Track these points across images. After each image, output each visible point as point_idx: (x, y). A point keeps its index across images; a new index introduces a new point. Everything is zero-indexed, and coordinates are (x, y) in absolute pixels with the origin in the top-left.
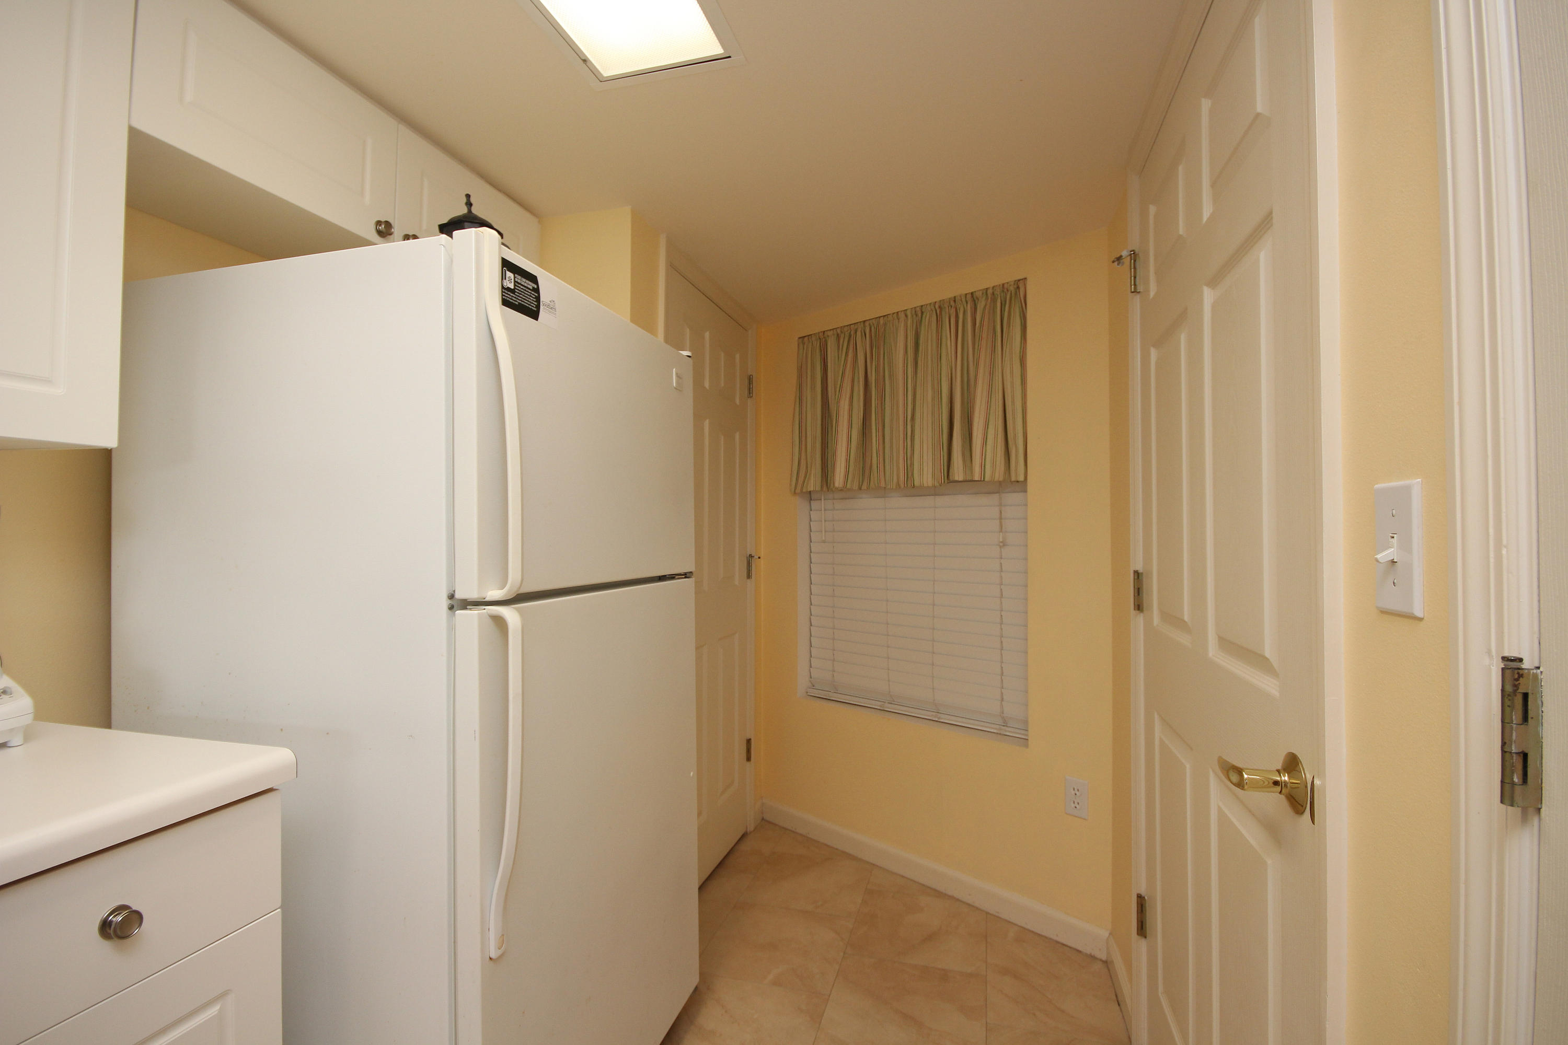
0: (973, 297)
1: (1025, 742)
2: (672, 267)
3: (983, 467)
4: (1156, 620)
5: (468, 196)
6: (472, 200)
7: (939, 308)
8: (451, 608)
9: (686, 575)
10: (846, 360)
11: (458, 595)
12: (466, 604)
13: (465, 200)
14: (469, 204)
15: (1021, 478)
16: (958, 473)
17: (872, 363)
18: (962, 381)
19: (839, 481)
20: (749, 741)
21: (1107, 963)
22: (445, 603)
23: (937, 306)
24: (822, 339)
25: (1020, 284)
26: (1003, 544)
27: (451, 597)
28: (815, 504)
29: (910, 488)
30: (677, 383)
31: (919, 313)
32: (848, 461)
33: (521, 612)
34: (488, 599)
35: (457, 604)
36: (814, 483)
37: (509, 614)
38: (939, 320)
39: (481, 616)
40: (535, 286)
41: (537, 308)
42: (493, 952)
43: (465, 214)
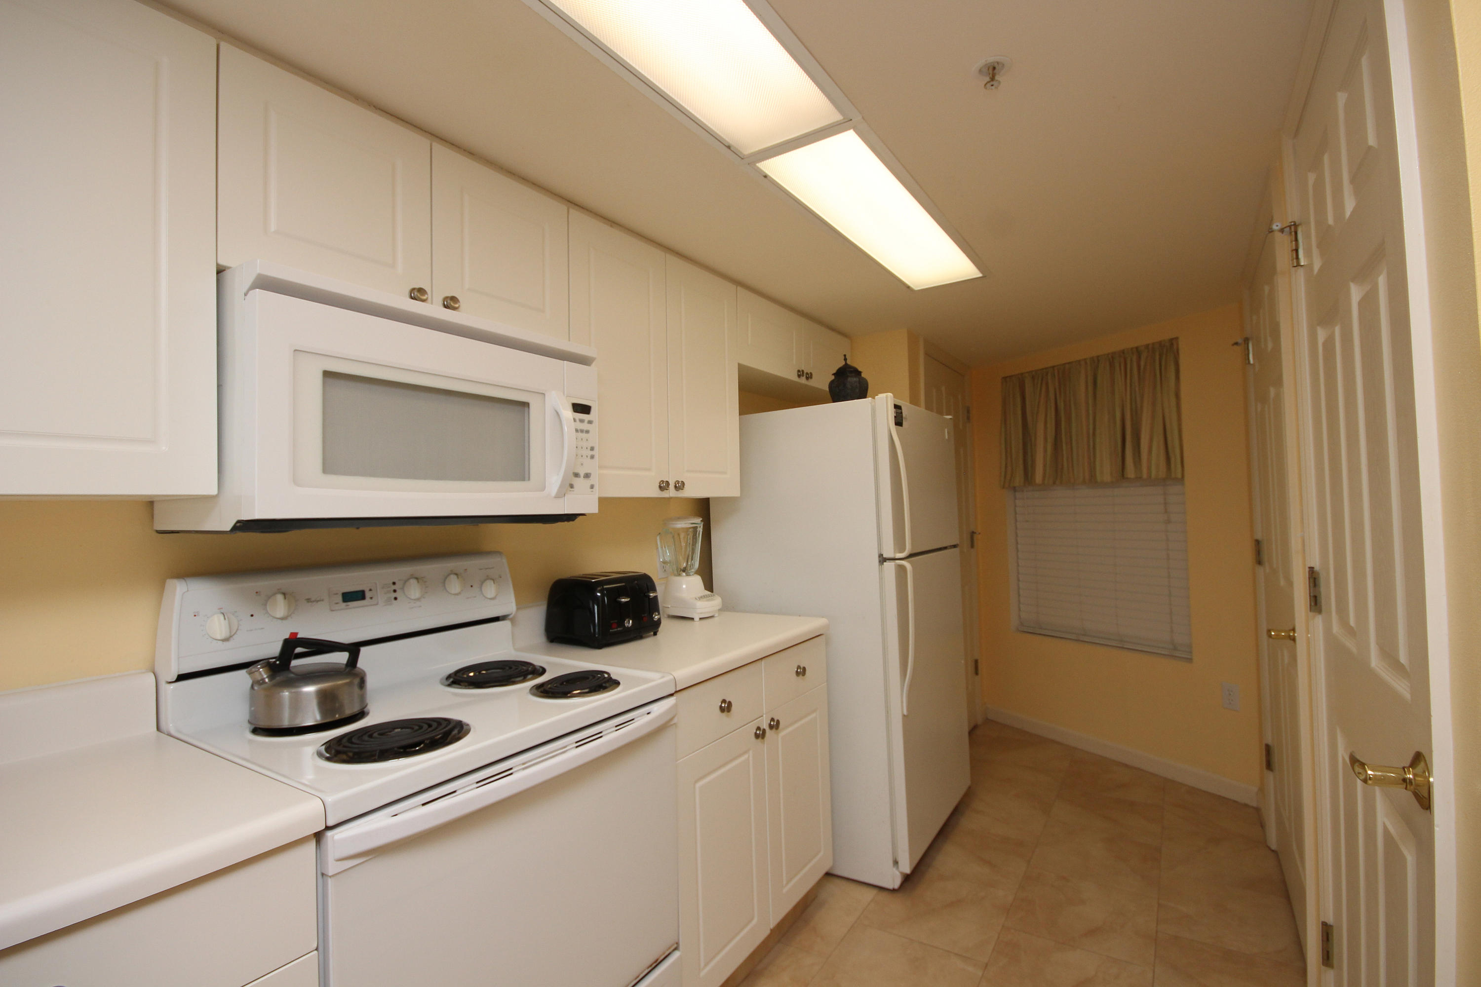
0: (1137, 351)
1: (1190, 660)
2: (927, 354)
3: (1149, 468)
4: (1268, 571)
5: (845, 356)
6: (847, 357)
7: (1111, 358)
8: (881, 562)
9: (955, 546)
10: (1041, 390)
11: (884, 556)
12: (886, 560)
13: (843, 358)
14: (845, 359)
15: (1179, 476)
16: (1130, 472)
17: (1060, 394)
18: (1131, 409)
19: (1038, 478)
20: (976, 662)
21: (1257, 810)
22: (877, 559)
23: (1110, 356)
24: (1021, 380)
25: (1173, 341)
26: (1168, 522)
27: (881, 555)
28: (1018, 495)
29: (1092, 481)
30: (948, 437)
31: (1096, 362)
32: (1045, 466)
33: (911, 563)
34: (897, 557)
35: (883, 560)
36: (1019, 480)
37: (907, 564)
38: (1112, 365)
39: (895, 565)
40: (900, 411)
41: (902, 420)
42: (905, 713)
43: (844, 366)
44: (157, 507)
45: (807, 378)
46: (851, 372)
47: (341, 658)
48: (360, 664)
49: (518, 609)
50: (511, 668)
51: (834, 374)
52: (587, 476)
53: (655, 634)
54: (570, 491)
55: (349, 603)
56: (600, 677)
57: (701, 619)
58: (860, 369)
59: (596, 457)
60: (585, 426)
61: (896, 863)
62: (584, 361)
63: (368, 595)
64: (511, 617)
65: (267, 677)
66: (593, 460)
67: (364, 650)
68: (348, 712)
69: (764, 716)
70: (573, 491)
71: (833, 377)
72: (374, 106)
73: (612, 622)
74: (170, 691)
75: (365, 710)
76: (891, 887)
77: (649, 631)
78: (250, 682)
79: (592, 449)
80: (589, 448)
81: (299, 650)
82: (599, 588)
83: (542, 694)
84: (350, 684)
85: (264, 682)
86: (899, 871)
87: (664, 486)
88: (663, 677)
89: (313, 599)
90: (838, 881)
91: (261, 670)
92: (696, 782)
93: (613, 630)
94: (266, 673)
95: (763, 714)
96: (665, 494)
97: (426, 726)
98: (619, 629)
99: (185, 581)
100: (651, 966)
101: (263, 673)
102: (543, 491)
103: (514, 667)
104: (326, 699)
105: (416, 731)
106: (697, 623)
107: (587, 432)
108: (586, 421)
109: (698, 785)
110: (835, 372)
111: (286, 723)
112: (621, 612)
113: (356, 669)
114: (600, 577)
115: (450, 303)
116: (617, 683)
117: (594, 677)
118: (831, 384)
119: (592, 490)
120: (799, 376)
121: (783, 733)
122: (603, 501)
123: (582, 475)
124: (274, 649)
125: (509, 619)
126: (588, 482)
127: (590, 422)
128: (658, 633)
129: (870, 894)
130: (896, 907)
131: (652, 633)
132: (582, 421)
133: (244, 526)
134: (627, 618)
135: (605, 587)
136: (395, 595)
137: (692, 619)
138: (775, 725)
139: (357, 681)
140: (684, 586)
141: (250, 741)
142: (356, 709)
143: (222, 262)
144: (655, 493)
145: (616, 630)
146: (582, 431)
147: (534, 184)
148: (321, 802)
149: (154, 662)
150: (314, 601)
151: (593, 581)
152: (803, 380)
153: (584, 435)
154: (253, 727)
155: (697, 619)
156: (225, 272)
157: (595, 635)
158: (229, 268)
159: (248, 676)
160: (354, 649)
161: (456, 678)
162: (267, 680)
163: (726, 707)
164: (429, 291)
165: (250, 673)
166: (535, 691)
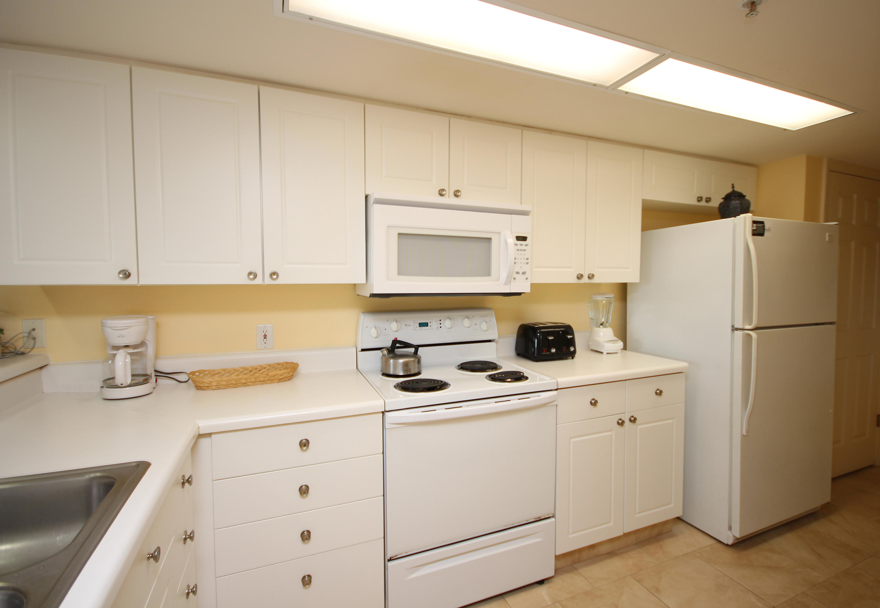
2: (831, 171)
5: (733, 185)
6: (735, 185)
8: (733, 330)
9: (831, 323)
11: (735, 326)
12: (737, 329)
14: (733, 187)
20: (878, 416)
22: (730, 328)
27: (733, 326)
30: (829, 239)
33: (757, 333)
34: (745, 328)
37: (753, 334)
39: (743, 333)
40: (763, 225)
41: (764, 232)
42: (744, 433)
43: (731, 192)
44: (356, 285)
45: (707, 201)
46: (735, 196)
47: (412, 350)
48: (418, 353)
49: (499, 337)
50: (486, 364)
51: (723, 198)
52: (524, 273)
53: (573, 358)
54: (513, 281)
55: (422, 328)
56: (518, 375)
57: (607, 353)
58: (744, 194)
59: (529, 263)
60: (523, 247)
61: (730, 528)
62: (525, 213)
63: (429, 324)
64: (496, 341)
65: (387, 354)
66: (528, 265)
67: (420, 349)
68: (413, 372)
69: (626, 413)
70: (515, 281)
71: (722, 201)
72: (425, 109)
73: (543, 349)
74: (360, 354)
75: (421, 372)
76: (726, 543)
77: (570, 356)
78: (382, 355)
79: (527, 259)
80: (525, 259)
81: (398, 345)
82: (539, 331)
83: (492, 379)
84: (414, 361)
85: (386, 356)
86: (732, 534)
87: (580, 277)
88: (551, 380)
89: (407, 325)
90: (685, 524)
91: (385, 351)
92: (571, 438)
93: (544, 353)
94: (387, 352)
95: (626, 412)
96: (582, 281)
97: (433, 382)
98: (547, 353)
99: (364, 315)
100: (536, 519)
101: (386, 352)
102: (499, 281)
103: (487, 364)
104: (406, 365)
105: (430, 383)
106: (605, 355)
107: (525, 250)
108: (524, 245)
109: (573, 440)
110: (723, 196)
111: (392, 372)
112: (551, 345)
113: (418, 355)
114: (539, 324)
115: (457, 194)
116: (527, 378)
117: (516, 374)
118: (721, 204)
119: (527, 280)
120: (699, 201)
121: (639, 427)
122: (532, 285)
123: (521, 273)
124: (389, 344)
125: (495, 342)
126: (525, 276)
127: (526, 245)
128: (574, 358)
129: (710, 542)
130: (728, 555)
131: (571, 358)
132: (521, 245)
133: (373, 295)
134: (553, 348)
135: (542, 330)
136: (440, 326)
137: (602, 353)
138: (633, 420)
139: (417, 360)
140: (602, 334)
141: (381, 378)
142: (416, 371)
143: (367, 193)
144: (574, 280)
145: (545, 353)
146: (521, 250)
147: (503, 122)
148: (384, 401)
149: (356, 343)
150: (407, 326)
151: (536, 326)
152: (703, 203)
153: (523, 252)
154: (382, 373)
155: (605, 353)
156: (368, 197)
157: (535, 354)
158: (369, 195)
159: (381, 352)
160: (417, 347)
161: (462, 366)
162: (387, 355)
163: (594, 403)
164: (447, 190)
165: (382, 352)
166: (488, 378)
